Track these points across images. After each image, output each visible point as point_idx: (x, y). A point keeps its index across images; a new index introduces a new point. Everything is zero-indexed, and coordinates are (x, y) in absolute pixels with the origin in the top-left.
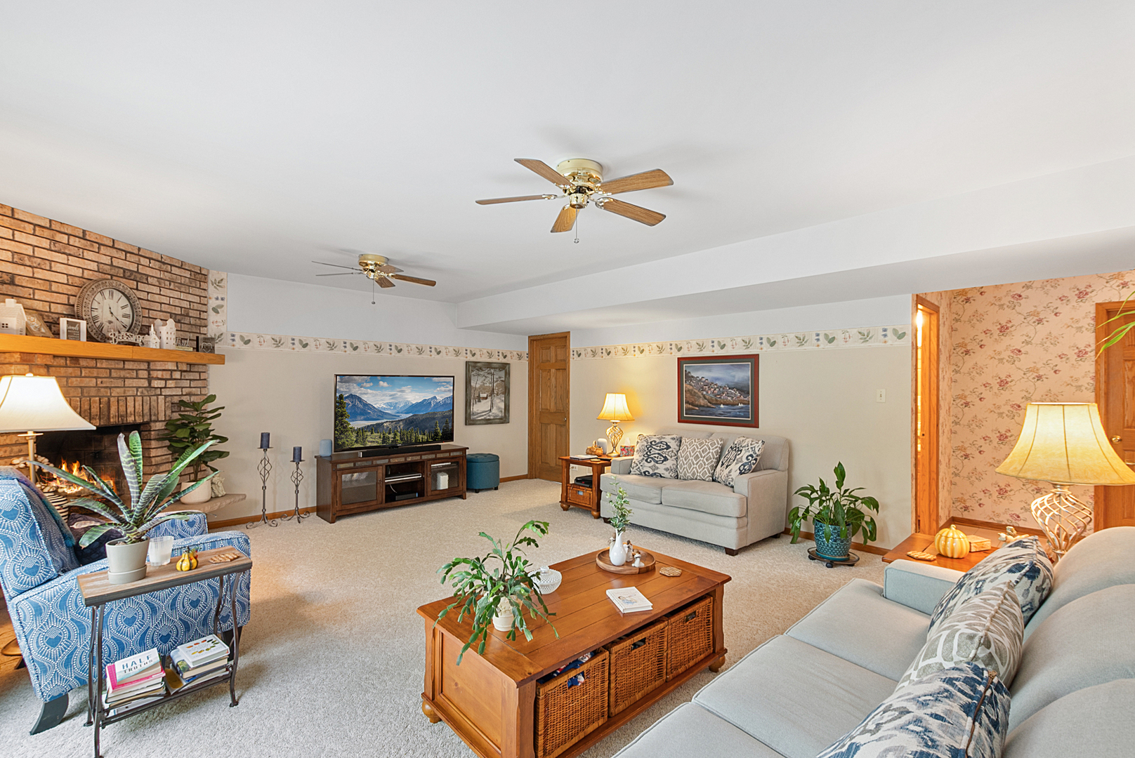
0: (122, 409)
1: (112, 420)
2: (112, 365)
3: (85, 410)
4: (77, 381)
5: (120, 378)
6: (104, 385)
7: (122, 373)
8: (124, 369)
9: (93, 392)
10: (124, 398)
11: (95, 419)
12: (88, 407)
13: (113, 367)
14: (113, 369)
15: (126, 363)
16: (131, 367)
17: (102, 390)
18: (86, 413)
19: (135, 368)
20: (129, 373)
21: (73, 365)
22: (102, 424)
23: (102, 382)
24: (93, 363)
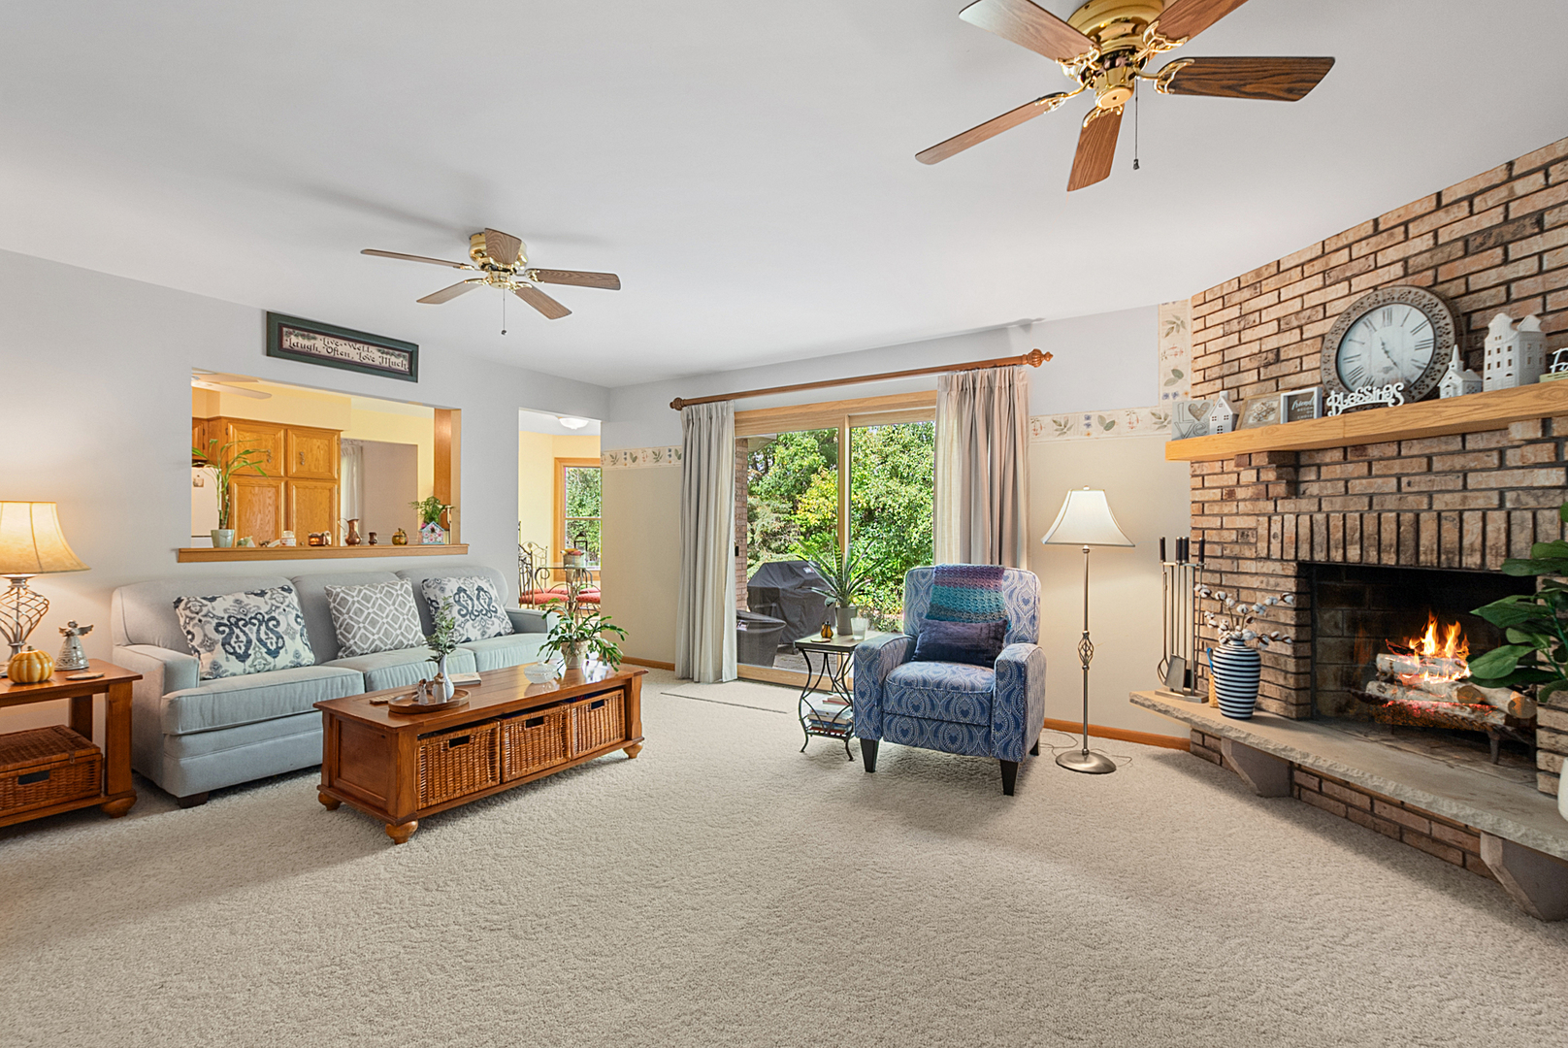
0: (1450, 536)
1: (1422, 558)
2: (1434, 447)
3: (1370, 535)
4: (1361, 484)
5: (1451, 471)
6: (1415, 489)
7: (1459, 462)
8: (1464, 451)
9: (1391, 502)
10: (1455, 515)
11: (1389, 552)
12: (1376, 530)
13: (1435, 450)
14: (1436, 454)
15: (1468, 437)
16: (1481, 446)
17: (1411, 498)
18: (1372, 542)
19: (1493, 446)
20: (1476, 459)
21: (1356, 459)
22: (1402, 562)
23: (1409, 484)
24: (1392, 450)
